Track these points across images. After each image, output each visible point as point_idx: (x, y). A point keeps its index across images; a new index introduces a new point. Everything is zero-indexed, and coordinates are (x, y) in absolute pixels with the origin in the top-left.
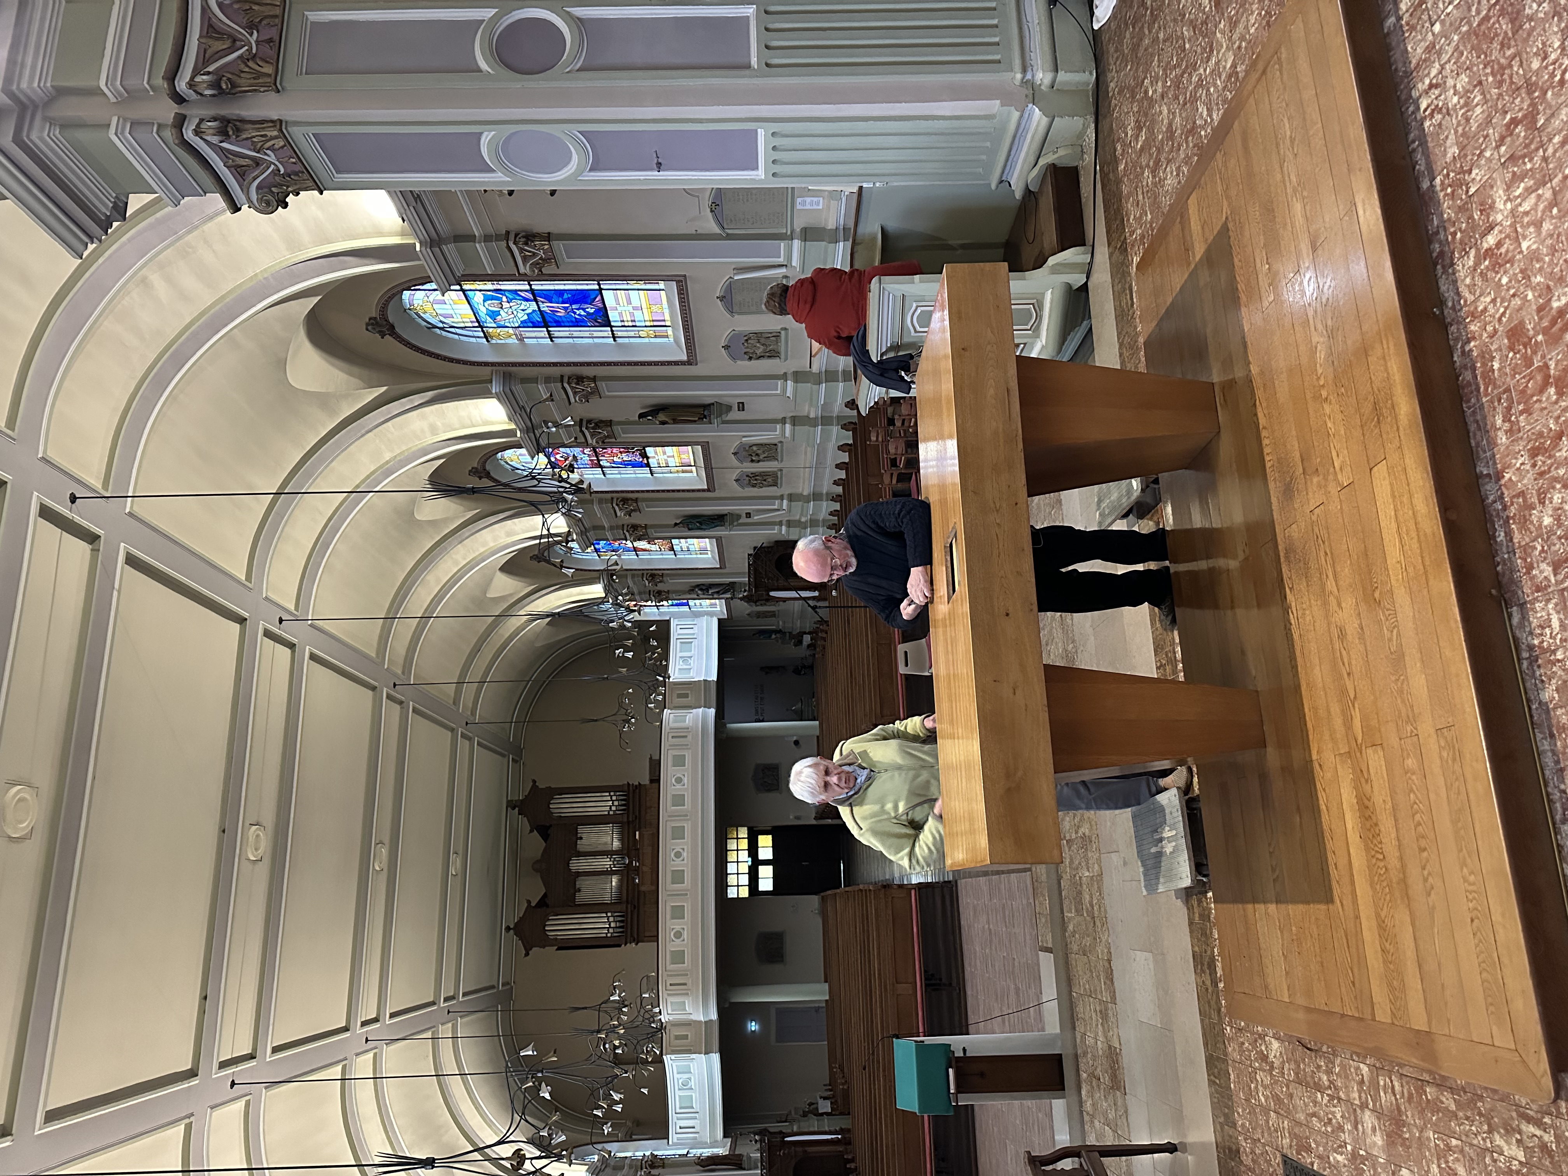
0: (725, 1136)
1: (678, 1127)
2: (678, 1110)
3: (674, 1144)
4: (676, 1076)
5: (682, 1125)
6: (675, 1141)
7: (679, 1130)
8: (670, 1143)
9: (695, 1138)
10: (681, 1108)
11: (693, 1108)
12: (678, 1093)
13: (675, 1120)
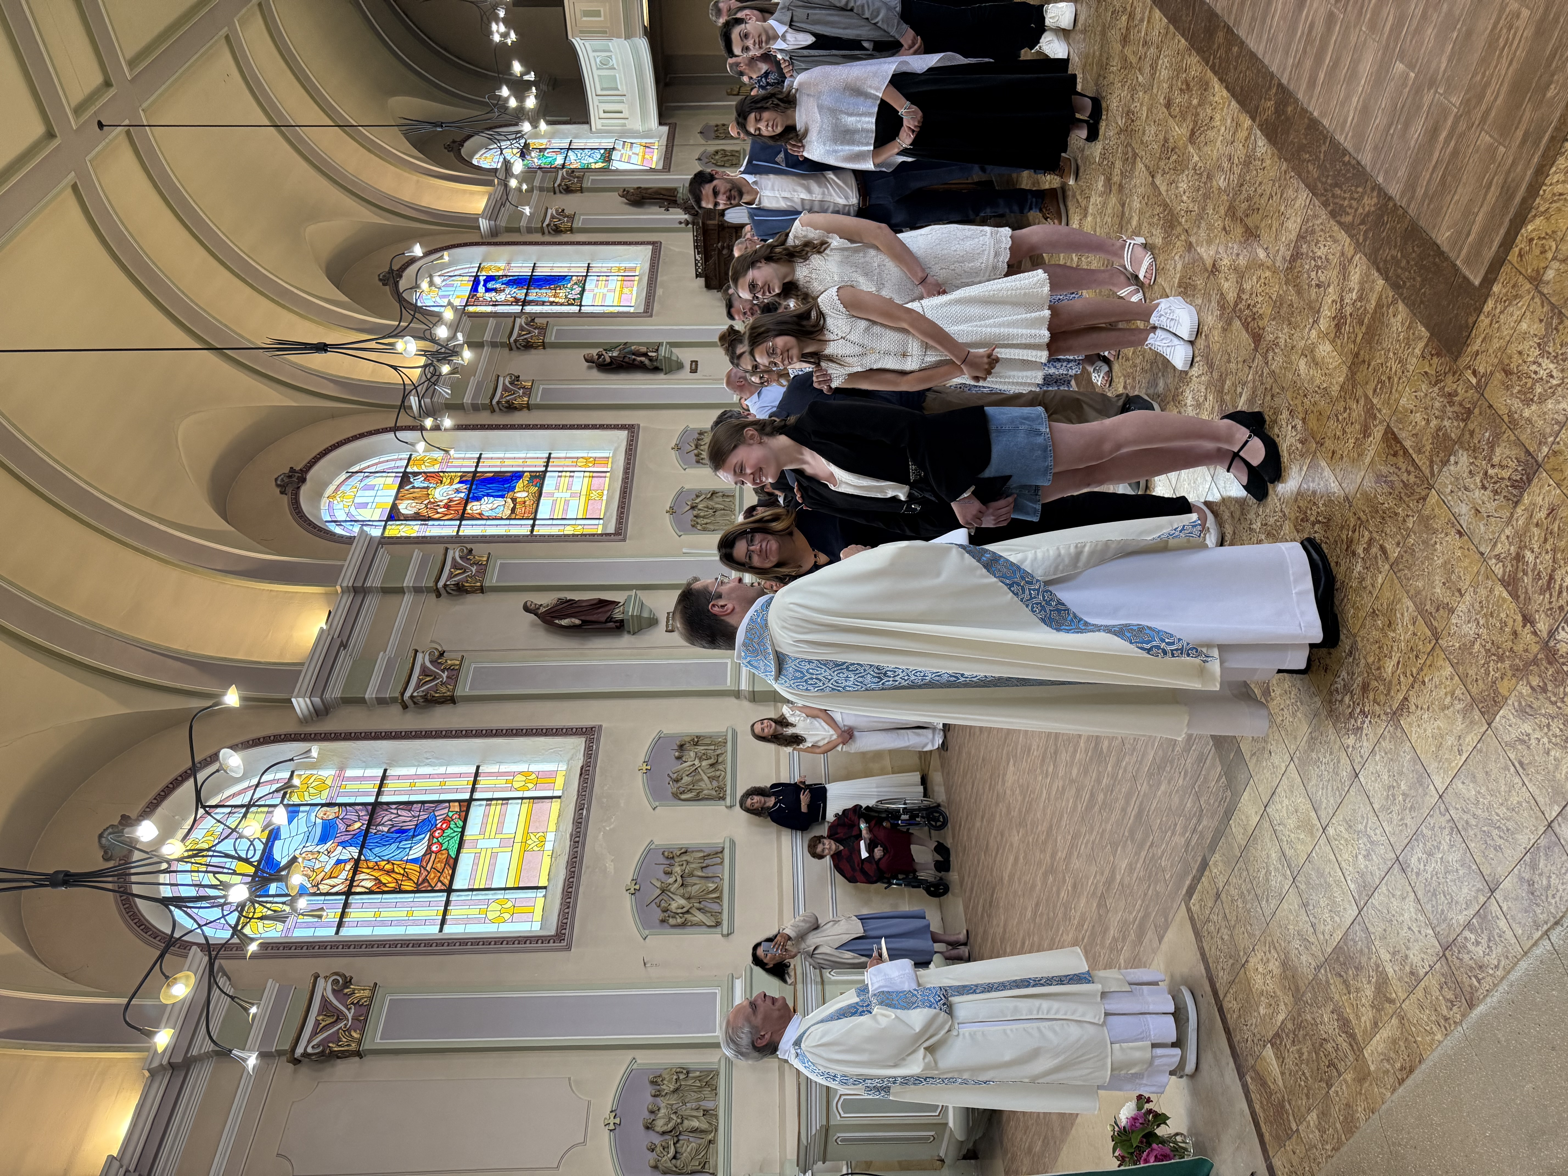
0: (660, 124)
1: (601, 112)
2: (599, 92)
3: (599, 132)
4: (591, 54)
5: (607, 109)
6: (599, 127)
7: (603, 115)
8: (594, 129)
9: (625, 125)
10: (602, 89)
11: (617, 89)
12: (596, 73)
13: (596, 103)
